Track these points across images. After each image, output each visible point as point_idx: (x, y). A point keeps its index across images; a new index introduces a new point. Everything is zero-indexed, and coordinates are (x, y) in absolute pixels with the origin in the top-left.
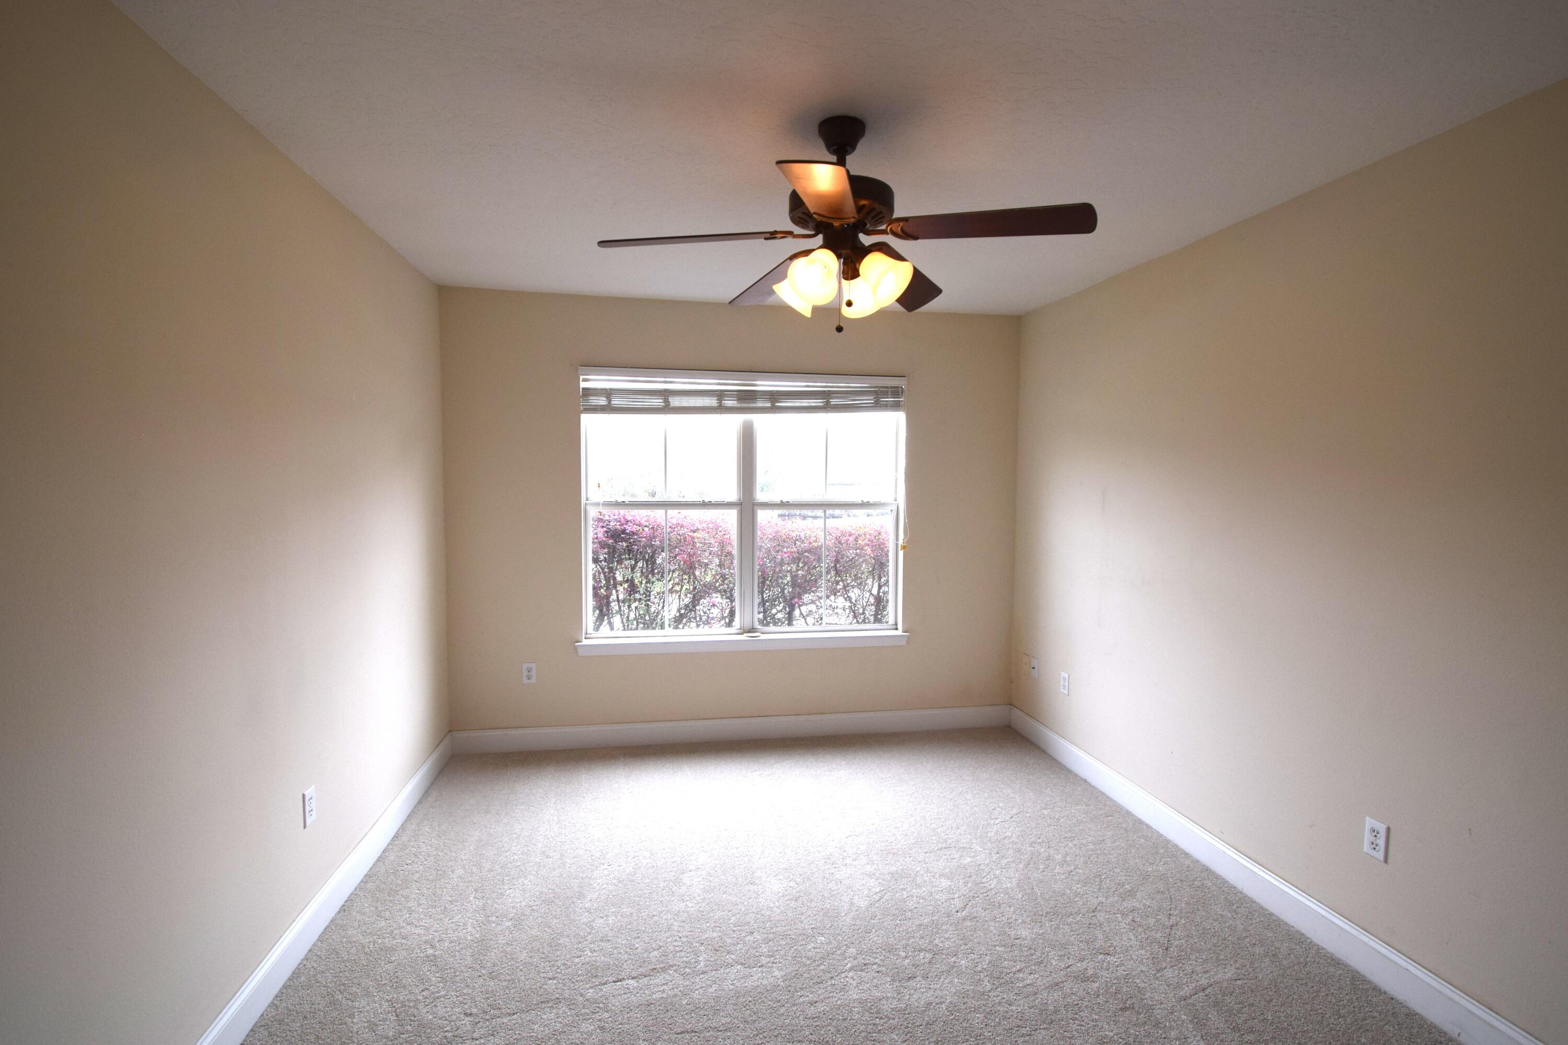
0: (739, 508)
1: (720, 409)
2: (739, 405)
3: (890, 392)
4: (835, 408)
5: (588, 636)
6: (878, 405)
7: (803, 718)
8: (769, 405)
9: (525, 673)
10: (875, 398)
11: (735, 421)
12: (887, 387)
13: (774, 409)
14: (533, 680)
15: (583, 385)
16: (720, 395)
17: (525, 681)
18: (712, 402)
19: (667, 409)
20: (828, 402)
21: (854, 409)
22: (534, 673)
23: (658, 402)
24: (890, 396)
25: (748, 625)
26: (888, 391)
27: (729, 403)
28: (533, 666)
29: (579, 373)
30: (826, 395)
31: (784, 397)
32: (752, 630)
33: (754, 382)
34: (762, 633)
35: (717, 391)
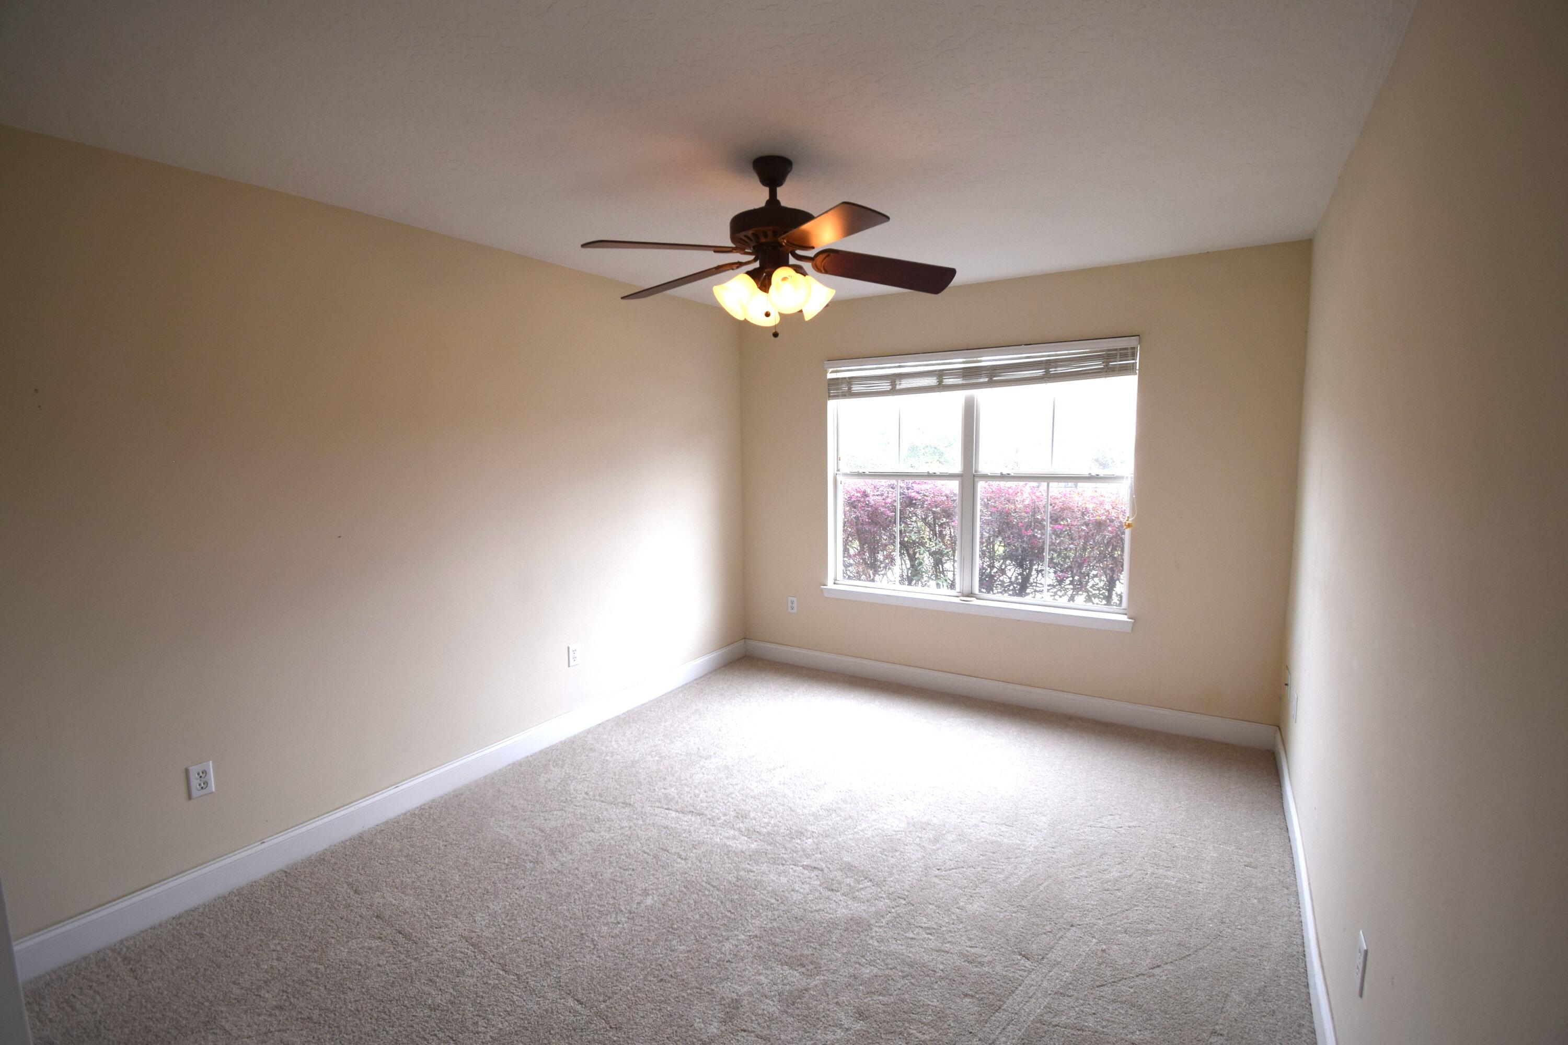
0: (960, 479)
1: (941, 387)
2: (964, 382)
3: (1118, 355)
4: (1054, 377)
5: (837, 582)
6: (1108, 371)
7: (1010, 686)
8: (986, 380)
9: (790, 604)
10: (1103, 363)
11: (957, 399)
12: (1116, 350)
13: (991, 383)
14: (795, 611)
15: (830, 376)
16: (940, 374)
17: (790, 610)
18: (932, 381)
19: (894, 391)
20: (1047, 372)
21: (1082, 376)
22: (795, 605)
23: (886, 386)
24: (1118, 359)
25: (967, 589)
26: (1116, 354)
27: (948, 381)
28: (794, 599)
29: (825, 366)
30: (1047, 364)
31: (1003, 371)
32: (971, 594)
33: (979, 359)
34: (977, 599)
35: (935, 371)
